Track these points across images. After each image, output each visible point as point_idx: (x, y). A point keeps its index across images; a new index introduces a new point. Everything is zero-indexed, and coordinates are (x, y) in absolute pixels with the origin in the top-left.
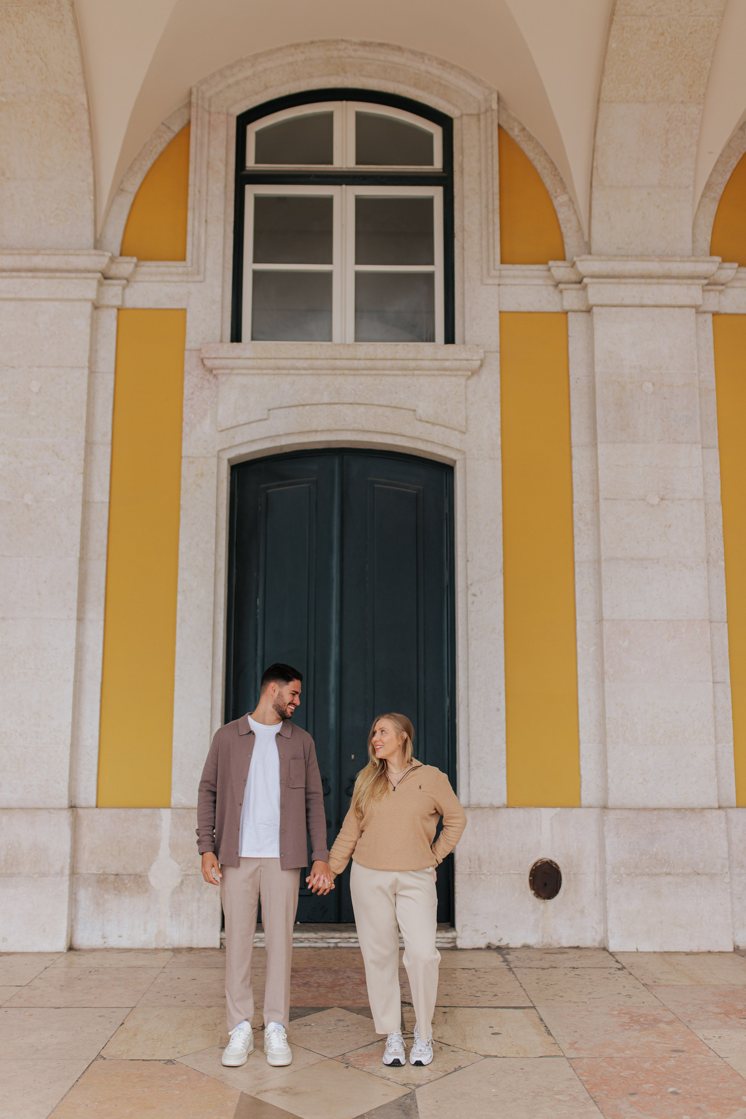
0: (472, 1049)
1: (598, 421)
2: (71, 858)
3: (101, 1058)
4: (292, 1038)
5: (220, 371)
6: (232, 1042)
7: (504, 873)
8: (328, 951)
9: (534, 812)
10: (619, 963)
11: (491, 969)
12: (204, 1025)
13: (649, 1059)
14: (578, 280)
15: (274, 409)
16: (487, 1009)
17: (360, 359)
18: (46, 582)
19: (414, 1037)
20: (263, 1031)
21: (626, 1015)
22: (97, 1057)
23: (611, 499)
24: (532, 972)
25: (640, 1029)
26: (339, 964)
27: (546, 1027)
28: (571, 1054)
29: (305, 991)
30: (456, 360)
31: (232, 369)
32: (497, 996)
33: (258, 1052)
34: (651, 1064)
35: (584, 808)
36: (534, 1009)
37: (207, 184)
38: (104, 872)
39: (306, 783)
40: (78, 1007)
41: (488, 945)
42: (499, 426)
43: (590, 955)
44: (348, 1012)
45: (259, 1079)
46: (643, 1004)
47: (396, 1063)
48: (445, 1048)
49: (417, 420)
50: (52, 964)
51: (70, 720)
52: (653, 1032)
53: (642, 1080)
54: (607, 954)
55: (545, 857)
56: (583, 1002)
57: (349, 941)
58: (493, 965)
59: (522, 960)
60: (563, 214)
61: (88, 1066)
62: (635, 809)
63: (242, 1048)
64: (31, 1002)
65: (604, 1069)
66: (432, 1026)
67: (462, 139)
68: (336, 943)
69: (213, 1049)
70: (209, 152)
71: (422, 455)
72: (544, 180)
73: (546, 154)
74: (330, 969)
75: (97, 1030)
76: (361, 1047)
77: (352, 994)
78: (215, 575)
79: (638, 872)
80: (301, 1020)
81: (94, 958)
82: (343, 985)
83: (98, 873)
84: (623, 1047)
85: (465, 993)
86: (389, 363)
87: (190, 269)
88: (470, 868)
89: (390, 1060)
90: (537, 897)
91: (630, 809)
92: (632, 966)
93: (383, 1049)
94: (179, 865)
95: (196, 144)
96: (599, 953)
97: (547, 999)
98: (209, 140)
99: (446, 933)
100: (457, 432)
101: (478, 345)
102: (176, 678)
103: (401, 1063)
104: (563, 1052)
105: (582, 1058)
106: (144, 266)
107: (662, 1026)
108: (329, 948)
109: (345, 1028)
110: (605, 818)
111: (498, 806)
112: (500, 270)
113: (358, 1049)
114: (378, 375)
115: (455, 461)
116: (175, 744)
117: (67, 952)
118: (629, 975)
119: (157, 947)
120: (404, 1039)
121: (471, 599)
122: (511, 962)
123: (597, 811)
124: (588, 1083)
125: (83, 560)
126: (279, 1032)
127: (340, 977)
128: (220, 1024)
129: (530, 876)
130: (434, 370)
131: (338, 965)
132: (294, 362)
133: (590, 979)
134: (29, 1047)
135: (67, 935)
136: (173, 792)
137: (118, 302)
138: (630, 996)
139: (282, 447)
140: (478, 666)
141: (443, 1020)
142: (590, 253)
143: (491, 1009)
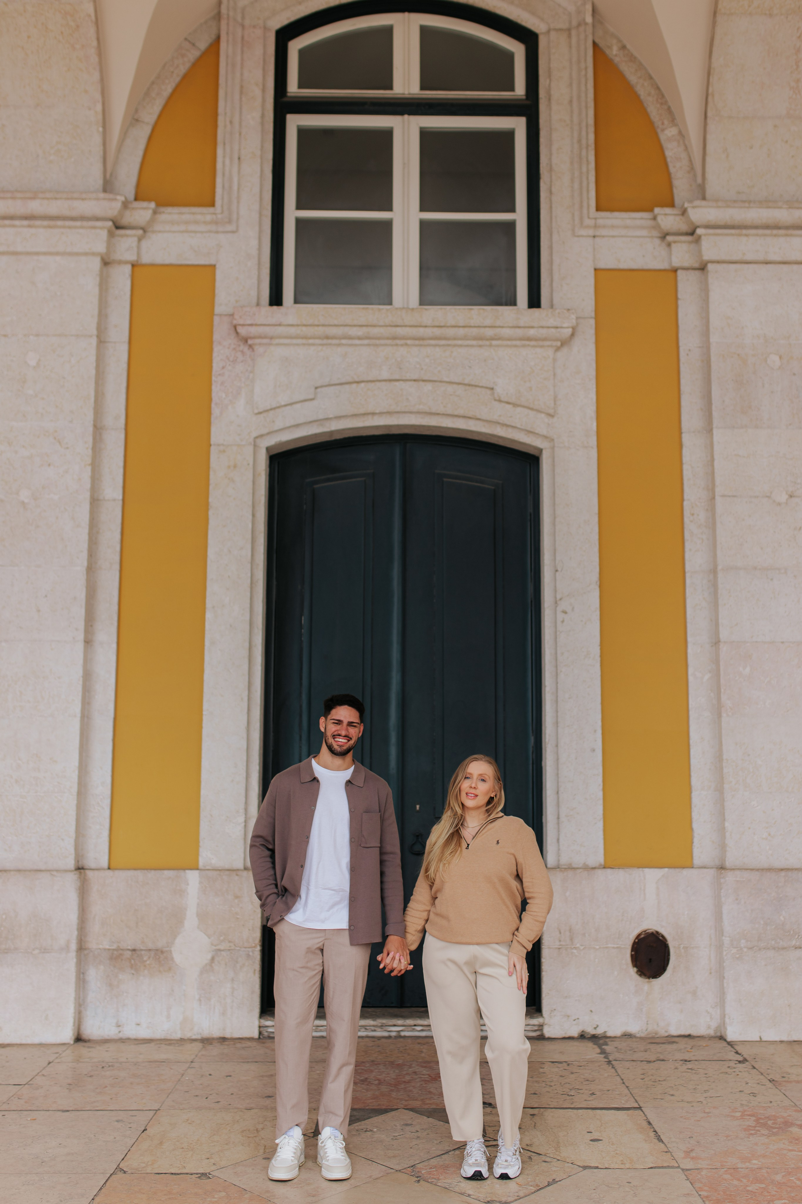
0: (567, 1159)
1: (713, 402)
2: (78, 929)
3: (121, 1171)
4: (351, 1146)
5: (257, 341)
6: (280, 1151)
7: (600, 947)
8: (390, 1041)
9: (637, 873)
10: (740, 1054)
11: (587, 1062)
12: (243, 1131)
13: (781, 1170)
14: (690, 231)
15: (322, 387)
16: (583, 1110)
17: (426, 327)
18: (46, 596)
19: (498, 1145)
20: (316, 1137)
21: (751, 1118)
22: (115, 1170)
23: (729, 496)
24: (636, 1065)
25: (768, 1134)
26: (403, 1056)
27: (655, 1131)
28: (687, 1164)
29: (363, 1089)
30: (542, 327)
31: (271, 338)
32: (594, 1094)
33: (310, 1164)
34: (783, 1176)
35: (697, 869)
36: (640, 1111)
37: (241, 113)
38: (119, 946)
39: (381, 841)
40: (91, 1110)
41: (581, 1034)
42: (594, 408)
43: (705, 1045)
44: (416, 1115)
45: (313, 1196)
46: (771, 1104)
47: (477, 1176)
48: (535, 1158)
49: (495, 400)
50: (57, 1058)
51: (76, 763)
52: (784, 1137)
53: (774, 1196)
54: (725, 1044)
55: (650, 927)
56: (698, 1102)
57: (414, 1029)
58: (588, 1057)
59: (622, 1051)
60: (672, 150)
61: (106, 1181)
62: (758, 870)
63: (293, 1158)
64: (33, 1104)
65: (728, 1183)
66: (519, 1131)
67: (550, 59)
68: (399, 1032)
69: (255, 1160)
70: (242, 75)
71: (501, 443)
72: (649, 110)
73: (651, 78)
74: (392, 1063)
75: (115, 1138)
76: (434, 1157)
77: (420, 1093)
78: (252, 588)
79: (762, 945)
80: (360, 1125)
81: (107, 1051)
82: (408, 1082)
83: (110, 948)
84: (750, 1155)
85: (556, 1092)
86: (461, 332)
87: (219, 216)
88: (560, 941)
89: (470, 1172)
90: (640, 975)
91: (752, 870)
92: (755, 1059)
93: (462, 1158)
94: (209, 938)
95: (227, 64)
96: (715, 1043)
97: (654, 1098)
98: (242, 60)
99: (531, 1019)
100: (543, 415)
101: (568, 310)
102: (204, 713)
103: (484, 1175)
104: (677, 1162)
105: (700, 1169)
106: (164, 212)
107: (795, 1130)
108: (390, 1037)
109: (413, 1133)
110: (722, 881)
111: (593, 867)
112: (596, 219)
113: (430, 1159)
114: (449, 345)
115: (541, 450)
116: (203, 792)
117: (74, 1044)
118: (752, 1069)
119: (182, 1037)
120: (486, 1146)
121: (560, 616)
122: (610, 1053)
123: (712, 872)
124: (710, 1199)
125: (91, 569)
126: (335, 1139)
127: (405, 1073)
128: (262, 1129)
129: (632, 951)
130: (515, 339)
131: (403, 1058)
132: (346, 329)
133: (706, 1074)
134: (33, 1158)
135: (74, 1022)
136: (201, 850)
137: (133, 257)
138: (754, 1095)
139: (331, 433)
140: (569, 698)
141: (532, 1124)
142: (704, 198)
143: (588, 1110)
